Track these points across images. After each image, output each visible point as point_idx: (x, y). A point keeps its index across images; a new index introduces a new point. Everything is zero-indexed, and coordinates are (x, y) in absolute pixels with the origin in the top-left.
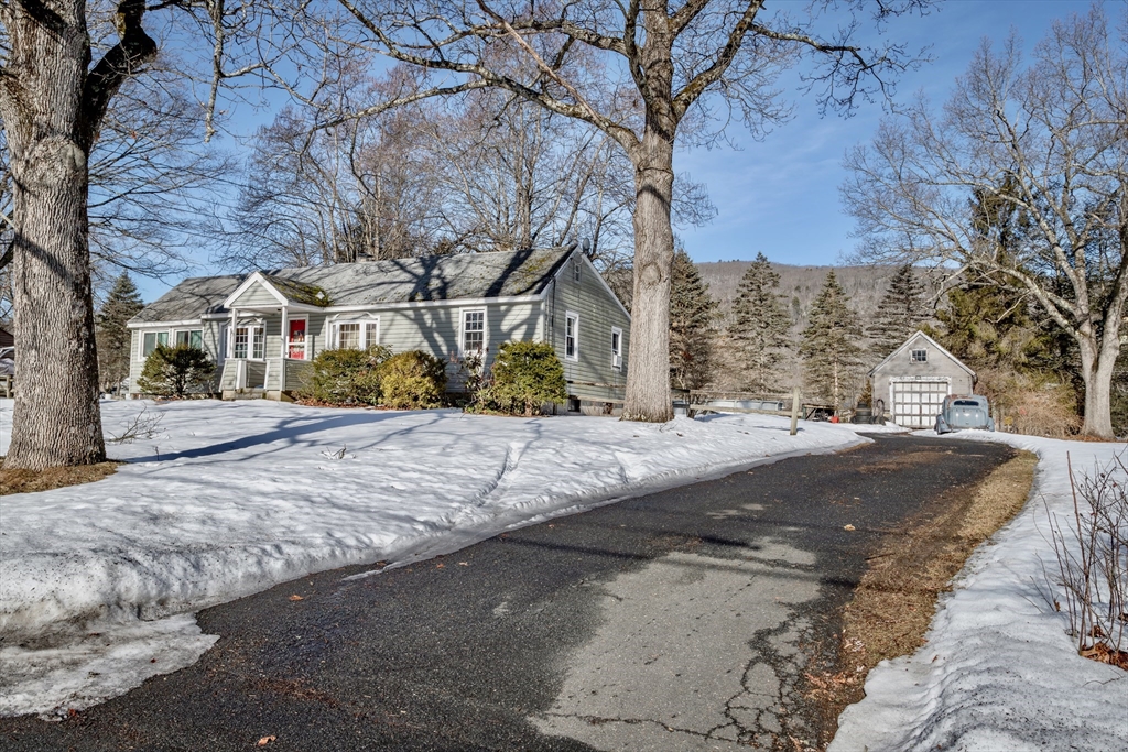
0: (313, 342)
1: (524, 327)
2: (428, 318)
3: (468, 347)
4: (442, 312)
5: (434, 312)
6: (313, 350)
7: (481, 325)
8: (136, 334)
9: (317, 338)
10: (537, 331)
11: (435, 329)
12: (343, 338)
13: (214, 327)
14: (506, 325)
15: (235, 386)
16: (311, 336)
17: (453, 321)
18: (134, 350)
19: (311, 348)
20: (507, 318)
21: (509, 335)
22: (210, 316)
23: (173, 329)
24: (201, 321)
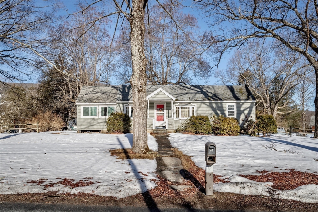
0: (168, 112)
1: (248, 110)
2: (214, 105)
3: (229, 115)
4: (219, 104)
5: (217, 104)
6: (168, 115)
7: (233, 109)
8: (79, 107)
9: (170, 111)
10: (253, 111)
11: (217, 109)
12: (182, 111)
13: (120, 106)
14: (242, 109)
15: (152, 128)
16: (167, 110)
17: (224, 107)
18: (78, 113)
19: (167, 114)
20: (242, 107)
21: (243, 111)
22: (120, 102)
23: (99, 106)
24: (116, 104)
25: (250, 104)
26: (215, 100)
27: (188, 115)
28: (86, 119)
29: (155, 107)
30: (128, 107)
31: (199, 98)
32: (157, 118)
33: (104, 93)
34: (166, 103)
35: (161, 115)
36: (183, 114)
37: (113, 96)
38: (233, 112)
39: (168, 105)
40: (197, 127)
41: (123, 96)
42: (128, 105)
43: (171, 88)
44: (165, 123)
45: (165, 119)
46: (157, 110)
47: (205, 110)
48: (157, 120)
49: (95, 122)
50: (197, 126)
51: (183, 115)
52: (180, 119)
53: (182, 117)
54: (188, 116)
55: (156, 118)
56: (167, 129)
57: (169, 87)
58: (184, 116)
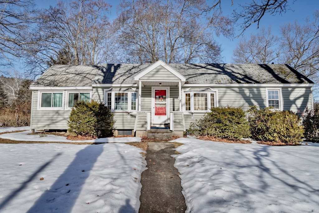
0: (174, 102)
1: (302, 99)
2: (247, 92)
3: (270, 107)
4: (255, 89)
5: (251, 89)
6: (174, 107)
7: (277, 97)
8: (36, 94)
9: (176, 100)
10: (309, 101)
11: (252, 98)
12: (195, 101)
13: (99, 91)
14: (292, 97)
15: (146, 128)
16: (172, 99)
17: (262, 94)
18: (34, 103)
19: (172, 105)
20: (292, 94)
21: (294, 102)
22: (98, 85)
23: (66, 92)
24: (91, 88)
25: (304, 89)
26: (248, 82)
27: (204, 106)
28: (45, 113)
29: (153, 94)
30: (111, 94)
31: (221, 80)
32: (156, 110)
33: (78, 74)
34: (169, 88)
35: (161, 106)
36: (197, 104)
37: (91, 78)
38: (277, 102)
39: (174, 90)
40: (225, 127)
41: (104, 77)
42: (111, 90)
43: (178, 67)
44: (169, 119)
45: (169, 113)
46: (156, 98)
47: (233, 98)
48: (156, 114)
49: (59, 116)
50: (226, 125)
51: (197, 106)
52: (192, 113)
53: (195, 109)
54: (204, 108)
55: (153, 111)
56: (171, 129)
57: (175, 66)
58: (199, 108)
